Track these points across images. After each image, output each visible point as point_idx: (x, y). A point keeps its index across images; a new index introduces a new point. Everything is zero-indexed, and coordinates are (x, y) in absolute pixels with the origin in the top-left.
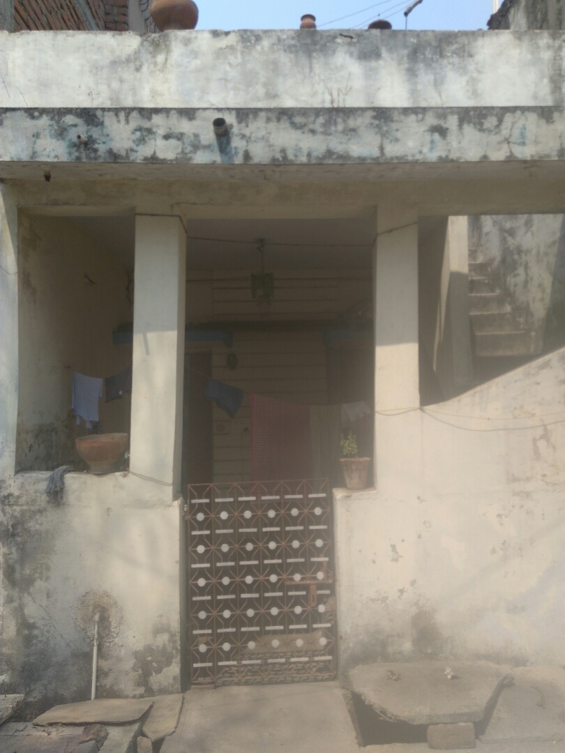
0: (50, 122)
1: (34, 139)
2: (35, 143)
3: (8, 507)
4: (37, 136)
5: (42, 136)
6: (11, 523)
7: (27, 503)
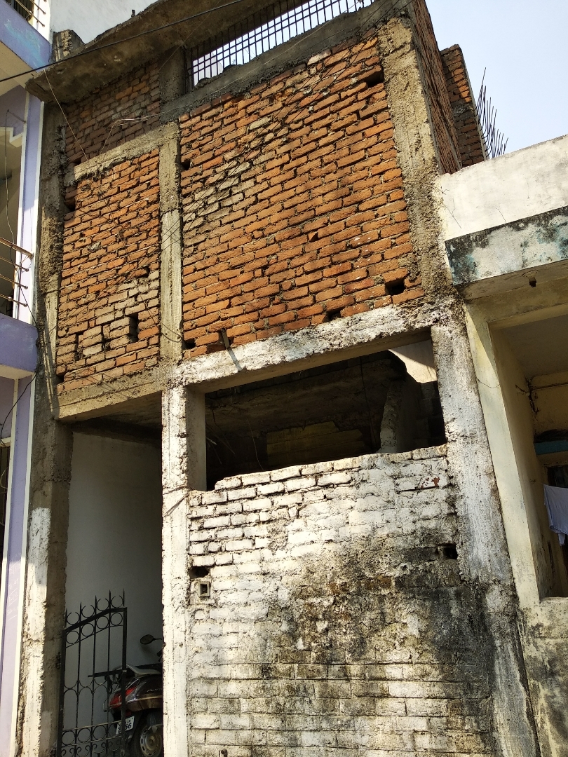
0: (538, 229)
1: (522, 249)
2: (524, 251)
3: (539, 639)
4: (525, 244)
5: (530, 244)
6: (547, 659)
7: (562, 635)
